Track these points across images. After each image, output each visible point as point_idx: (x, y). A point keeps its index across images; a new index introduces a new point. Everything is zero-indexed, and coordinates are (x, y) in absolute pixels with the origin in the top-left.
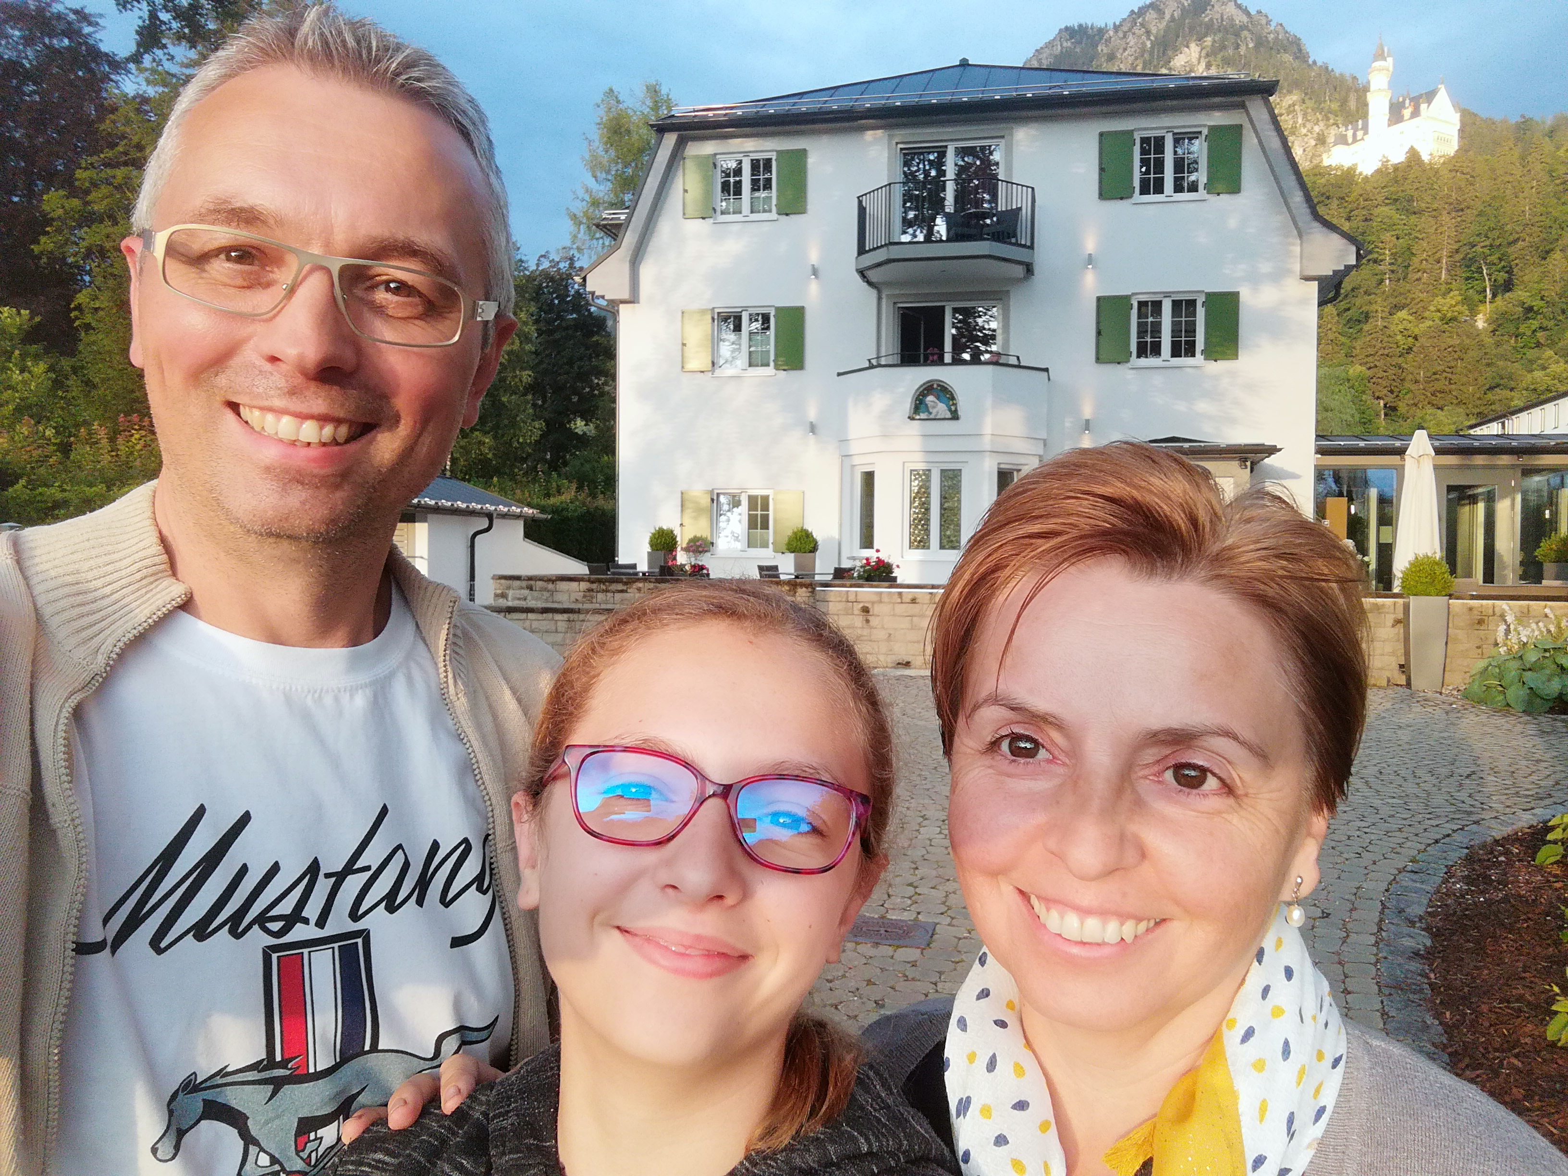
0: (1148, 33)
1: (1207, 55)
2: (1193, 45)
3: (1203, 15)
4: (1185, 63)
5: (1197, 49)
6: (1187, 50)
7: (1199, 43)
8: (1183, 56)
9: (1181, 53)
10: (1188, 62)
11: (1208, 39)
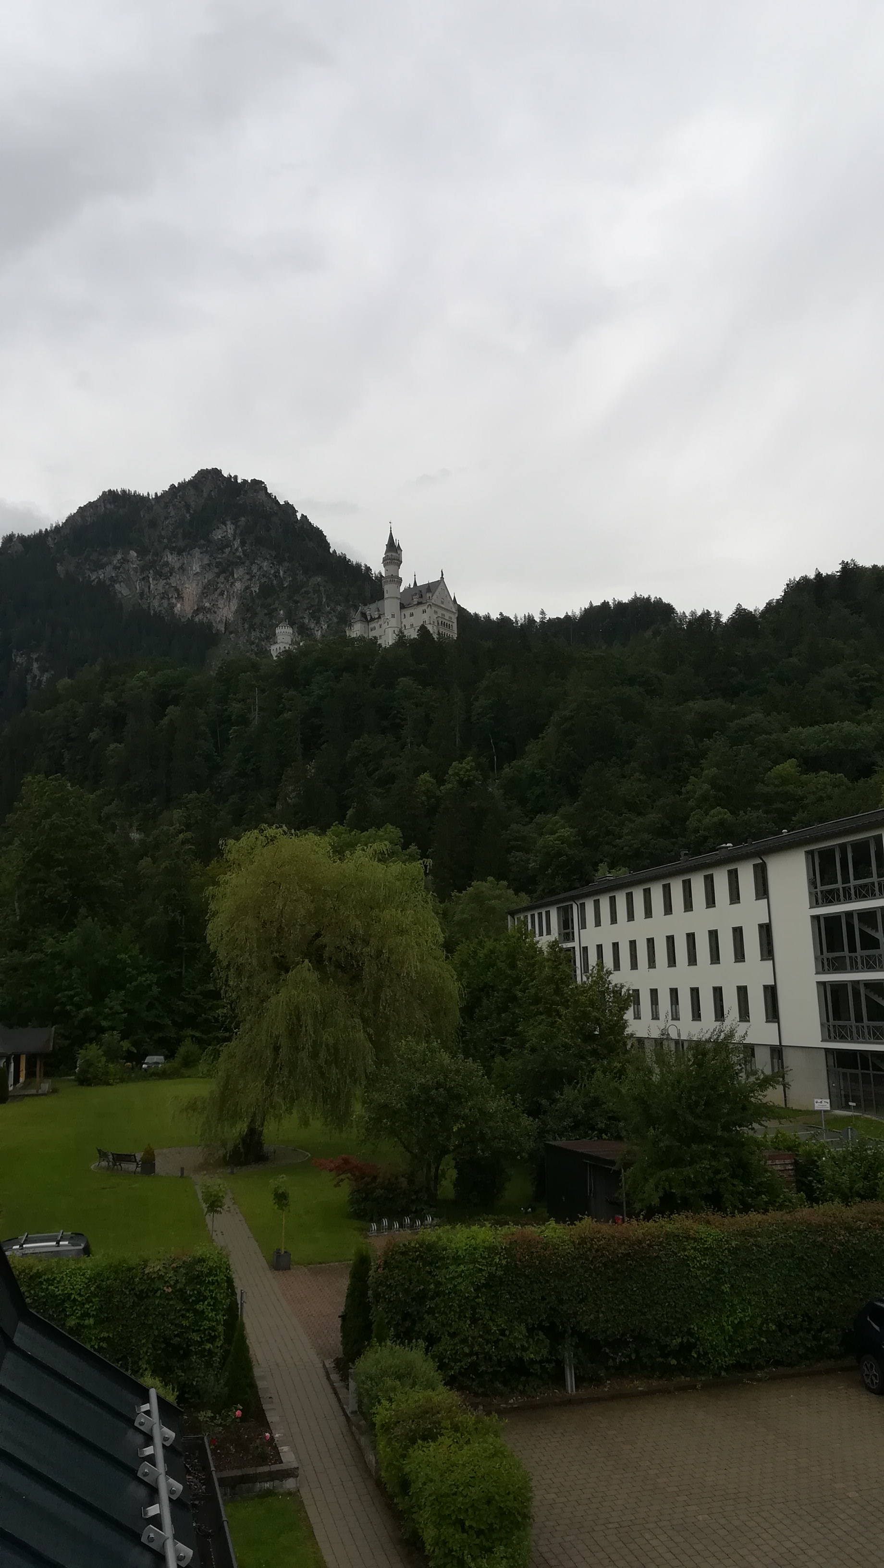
1: (242, 533)
2: (228, 523)
3: (238, 498)
4: (222, 537)
5: (233, 527)
6: (224, 526)
7: (234, 522)
8: (219, 531)
9: (218, 528)
10: (224, 537)
11: (243, 519)
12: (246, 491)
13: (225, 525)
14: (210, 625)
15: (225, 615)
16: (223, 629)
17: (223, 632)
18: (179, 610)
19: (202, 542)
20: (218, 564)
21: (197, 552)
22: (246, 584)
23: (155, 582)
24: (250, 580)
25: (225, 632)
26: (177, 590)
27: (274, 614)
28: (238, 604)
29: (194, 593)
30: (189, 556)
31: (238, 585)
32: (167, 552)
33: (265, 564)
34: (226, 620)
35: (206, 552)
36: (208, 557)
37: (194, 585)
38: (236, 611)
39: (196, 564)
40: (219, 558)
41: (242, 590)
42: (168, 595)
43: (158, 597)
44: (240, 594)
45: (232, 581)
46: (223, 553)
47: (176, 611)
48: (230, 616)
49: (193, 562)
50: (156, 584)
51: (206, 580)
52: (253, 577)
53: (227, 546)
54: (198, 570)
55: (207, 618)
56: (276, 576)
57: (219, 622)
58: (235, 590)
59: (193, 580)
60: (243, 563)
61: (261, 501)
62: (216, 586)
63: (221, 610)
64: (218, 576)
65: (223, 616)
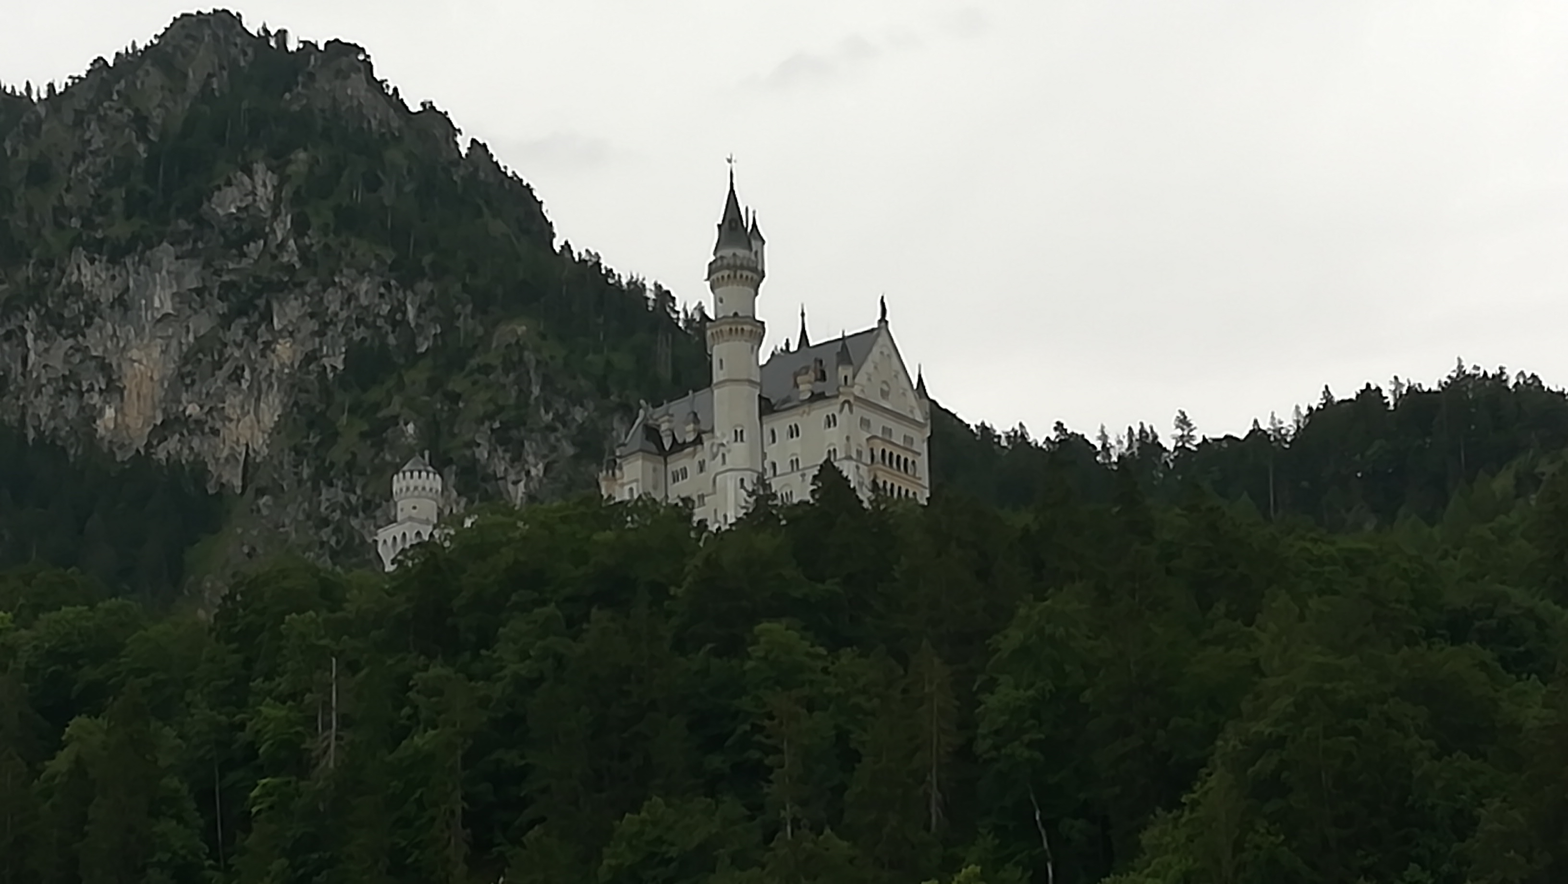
0: (141, 121)
1: (297, 198)
2: (259, 168)
3: (287, 96)
4: (239, 209)
5: (272, 179)
6: (246, 179)
7: (275, 163)
8: (231, 193)
9: (229, 184)
10: (246, 208)
11: (302, 155)
12: (311, 76)
13: (250, 174)
14: (199, 471)
15: (243, 441)
16: (238, 482)
17: (239, 491)
18: (112, 426)
19: (183, 224)
20: (228, 288)
21: (165, 253)
22: (309, 348)
23: (42, 345)
24: (321, 333)
25: (243, 493)
26: (104, 367)
27: (390, 433)
28: (284, 406)
29: (156, 377)
30: (142, 268)
31: (284, 349)
32: (80, 254)
33: (364, 286)
34: (247, 453)
35: (193, 254)
36: (198, 268)
37: (156, 354)
38: (277, 428)
39: (163, 288)
40: (229, 271)
41: (296, 365)
42: (79, 384)
43: (49, 390)
44: (289, 374)
45: (268, 337)
46: (244, 255)
47: (101, 431)
48: (260, 442)
49: (155, 284)
50: (47, 350)
51: (191, 338)
52: (325, 325)
53: (252, 237)
54: (168, 308)
55: (191, 449)
56: (395, 324)
57: (227, 459)
58: (276, 366)
59: (153, 337)
60: (302, 285)
61: (355, 103)
62: (221, 355)
63: (232, 426)
64: (226, 321)
65: (237, 442)
